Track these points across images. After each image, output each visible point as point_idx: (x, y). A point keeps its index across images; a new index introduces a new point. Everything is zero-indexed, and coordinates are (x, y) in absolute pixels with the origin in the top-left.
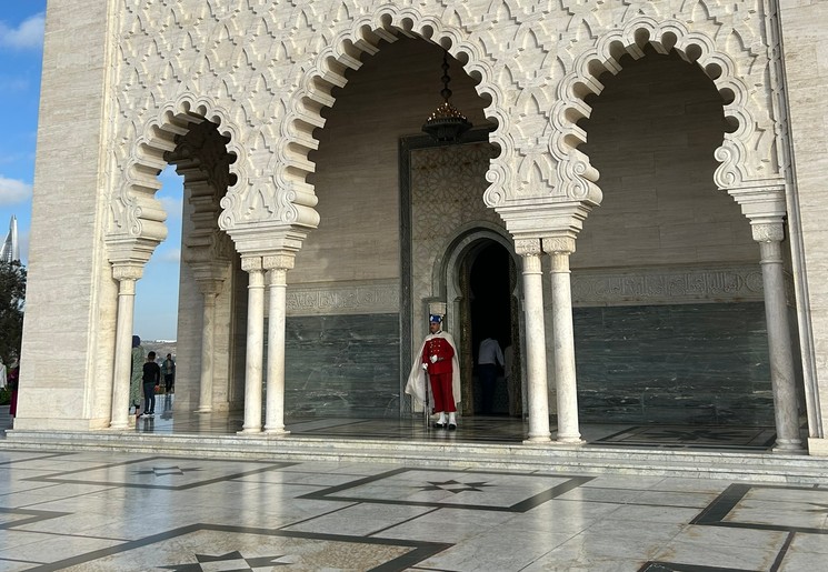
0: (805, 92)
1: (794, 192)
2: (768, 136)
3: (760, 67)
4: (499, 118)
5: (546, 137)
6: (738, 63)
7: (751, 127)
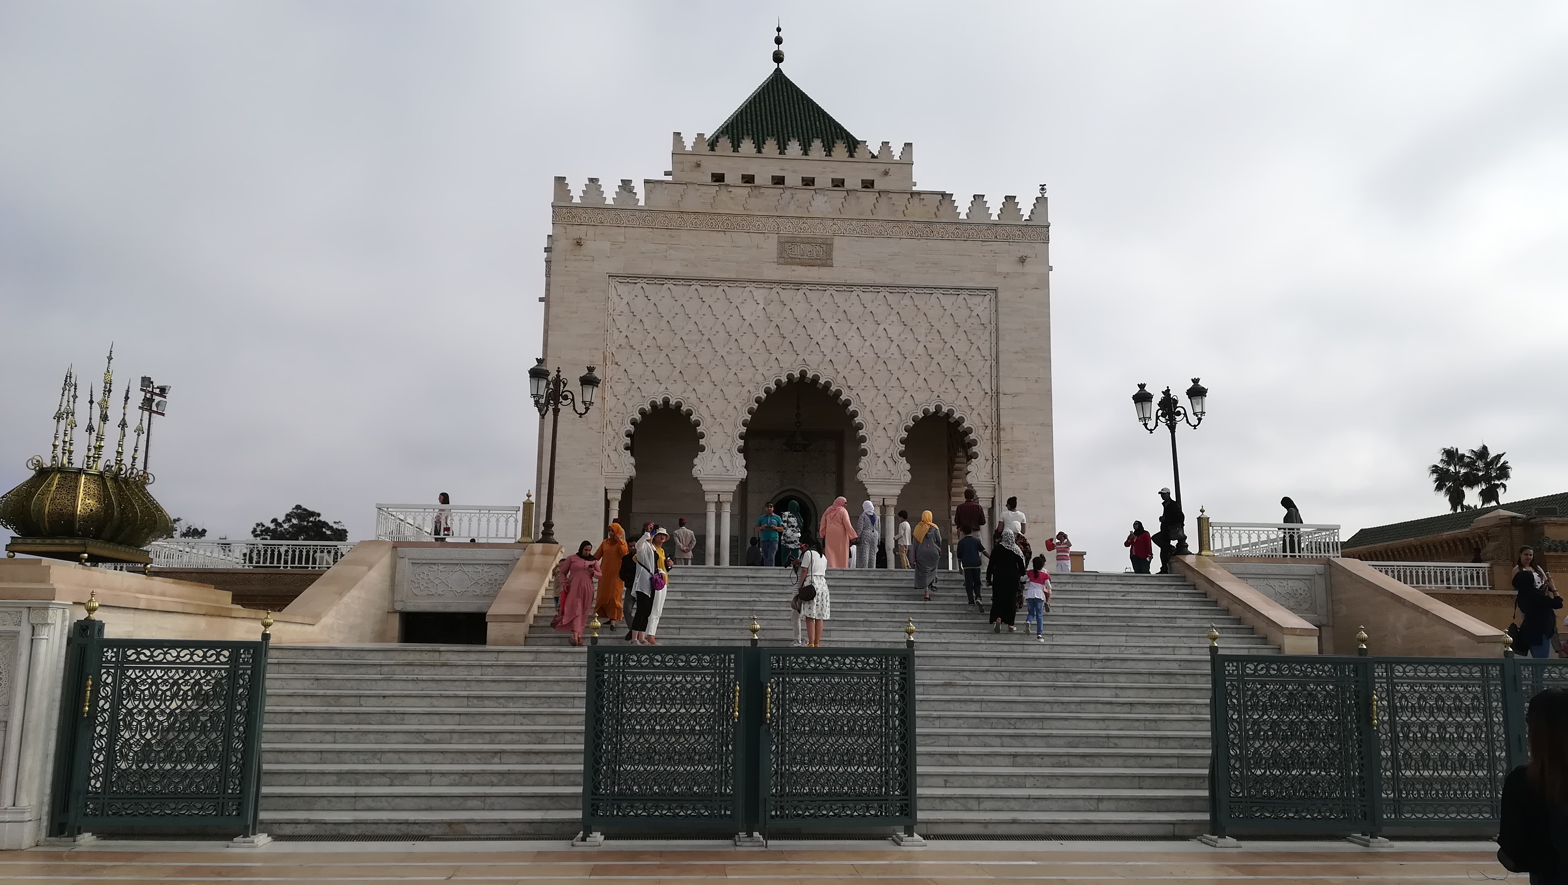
0: (1007, 446)
1: (1000, 487)
2: (990, 462)
3: (988, 431)
4: (867, 436)
5: (891, 449)
6: (980, 428)
7: (983, 458)
